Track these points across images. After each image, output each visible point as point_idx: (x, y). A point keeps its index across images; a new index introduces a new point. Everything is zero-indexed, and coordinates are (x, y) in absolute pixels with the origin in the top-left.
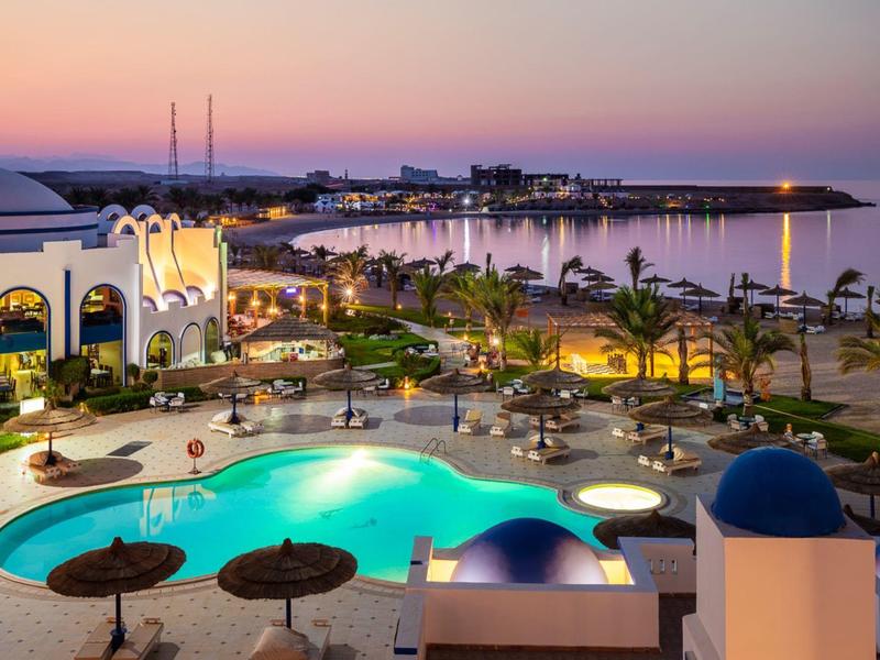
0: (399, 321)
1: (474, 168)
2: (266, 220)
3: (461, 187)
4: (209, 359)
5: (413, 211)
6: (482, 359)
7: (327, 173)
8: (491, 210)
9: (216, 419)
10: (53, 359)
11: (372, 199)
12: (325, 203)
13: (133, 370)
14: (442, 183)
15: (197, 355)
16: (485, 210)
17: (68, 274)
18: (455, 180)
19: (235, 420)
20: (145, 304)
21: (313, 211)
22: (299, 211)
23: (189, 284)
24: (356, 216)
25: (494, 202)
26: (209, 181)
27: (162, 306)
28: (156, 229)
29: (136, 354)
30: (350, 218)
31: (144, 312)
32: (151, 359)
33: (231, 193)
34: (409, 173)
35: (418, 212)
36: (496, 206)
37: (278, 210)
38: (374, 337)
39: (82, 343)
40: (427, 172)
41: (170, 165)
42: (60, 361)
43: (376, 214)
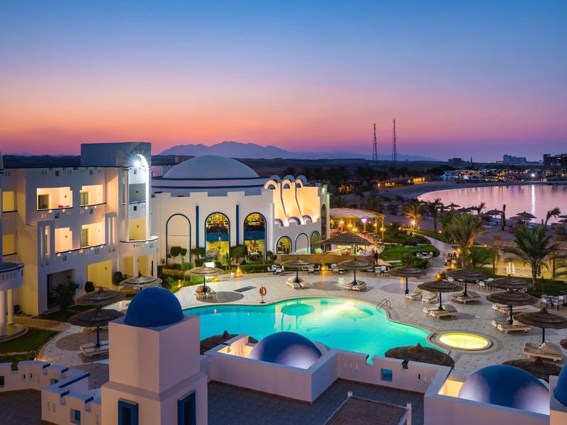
0: (425, 237)
1: (545, 156)
2: (412, 184)
3: (532, 167)
4: (313, 251)
5: (499, 181)
6: (454, 261)
7: (460, 159)
8: (548, 180)
9: (289, 279)
10: (231, 246)
11: (477, 173)
12: (447, 176)
13: (269, 253)
14: (528, 164)
15: (306, 249)
16: (545, 180)
17: (237, 207)
18: (538, 163)
19: (297, 281)
20: (276, 223)
21: (441, 180)
22: (433, 180)
23: (305, 214)
24: (464, 183)
25: (551, 176)
26: (394, 163)
27: (286, 224)
28: (287, 187)
29: (272, 247)
30: (460, 184)
31: (275, 226)
32: (279, 249)
33: (392, 169)
34: (508, 159)
35: (502, 181)
36: (552, 178)
37: (420, 179)
38: (407, 247)
39: (245, 239)
40: (519, 158)
41: (373, 155)
42: (234, 247)
43: (475, 182)
